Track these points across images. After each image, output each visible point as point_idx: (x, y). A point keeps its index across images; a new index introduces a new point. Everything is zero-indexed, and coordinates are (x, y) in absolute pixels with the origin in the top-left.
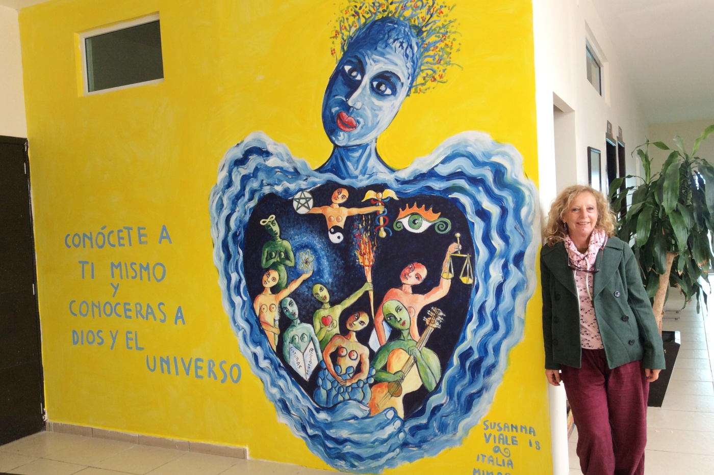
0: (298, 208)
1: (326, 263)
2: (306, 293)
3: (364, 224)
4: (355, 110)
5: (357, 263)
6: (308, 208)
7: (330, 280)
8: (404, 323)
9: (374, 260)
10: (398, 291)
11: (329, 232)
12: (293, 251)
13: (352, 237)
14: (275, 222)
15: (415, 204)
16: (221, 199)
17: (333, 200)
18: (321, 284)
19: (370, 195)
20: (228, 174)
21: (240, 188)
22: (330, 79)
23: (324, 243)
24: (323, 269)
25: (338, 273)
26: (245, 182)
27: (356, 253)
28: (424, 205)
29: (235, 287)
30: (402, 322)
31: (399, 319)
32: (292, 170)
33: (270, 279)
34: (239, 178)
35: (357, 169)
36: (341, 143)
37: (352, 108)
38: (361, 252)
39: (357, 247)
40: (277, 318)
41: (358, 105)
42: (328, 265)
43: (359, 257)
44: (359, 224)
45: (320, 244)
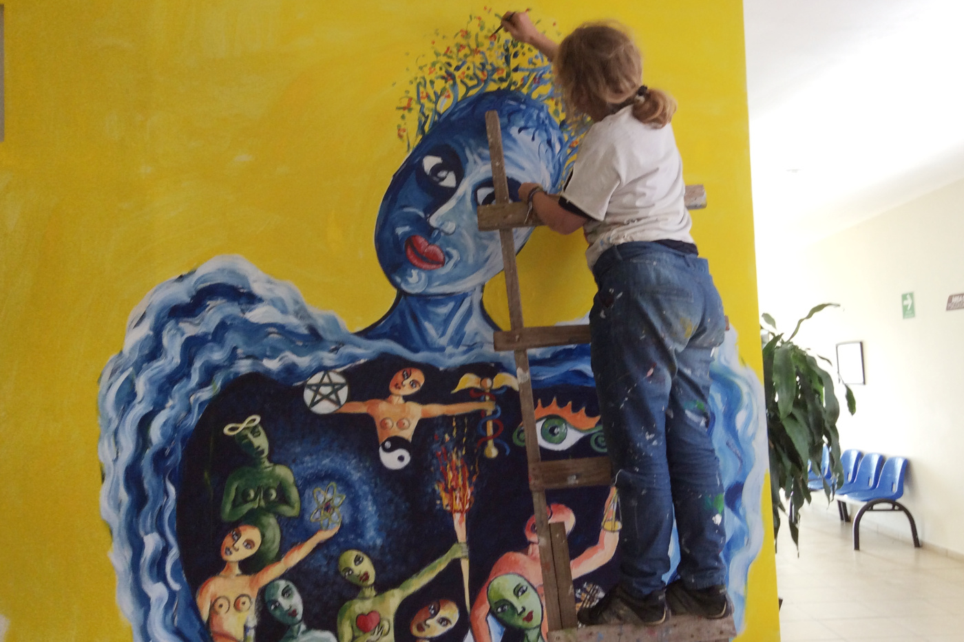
0: (314, 403)
1: (370, 509)
2: (324, 569)
3: (454, 433)
4: (442, 234)
5: (438, 507)
6: (337, 402)
7: (379, 542)
8: (530, 617)
9: (473, 500)
10: (519, 556)
11: (381, 449)
12: (297, 486)
13: (429, 457)
14: (260, 428)
15: (555, 399)
16: (130, 382)
17: (393, 389)
18: (358, 548)
19: (469, 381)
20: (151, 333)
21: (179, 361)
22: (394, 176)
23: (368, 470)
24: (364, 522)
25: (395, 526)
26: (193, 350)
27: (436, 488)
28: (570, 403)
29: (152, 564)
30: (526, 614)
31: (520, 610)
32: (304, 331)
33: (240, 543)
34: (179, 341)
35: (443, 334)
36: (413, 289)
37: (437, 232)
38: (446, 485)
39: (438, 476)
40: (253, 622)
41: (450, 227)
42: (377, 511)
43: (443, 494)
44: (444, 433)
45: (359, 471)
